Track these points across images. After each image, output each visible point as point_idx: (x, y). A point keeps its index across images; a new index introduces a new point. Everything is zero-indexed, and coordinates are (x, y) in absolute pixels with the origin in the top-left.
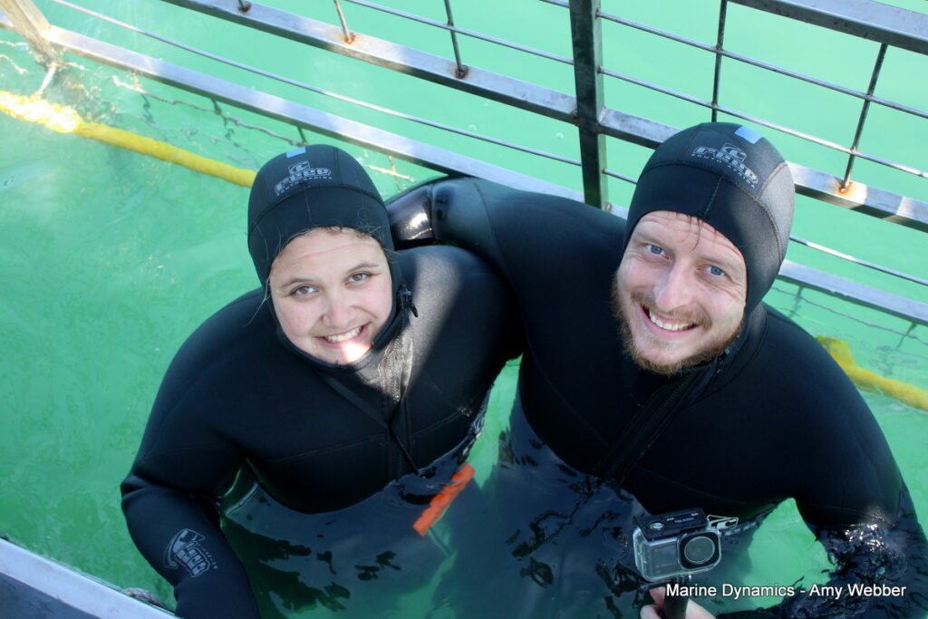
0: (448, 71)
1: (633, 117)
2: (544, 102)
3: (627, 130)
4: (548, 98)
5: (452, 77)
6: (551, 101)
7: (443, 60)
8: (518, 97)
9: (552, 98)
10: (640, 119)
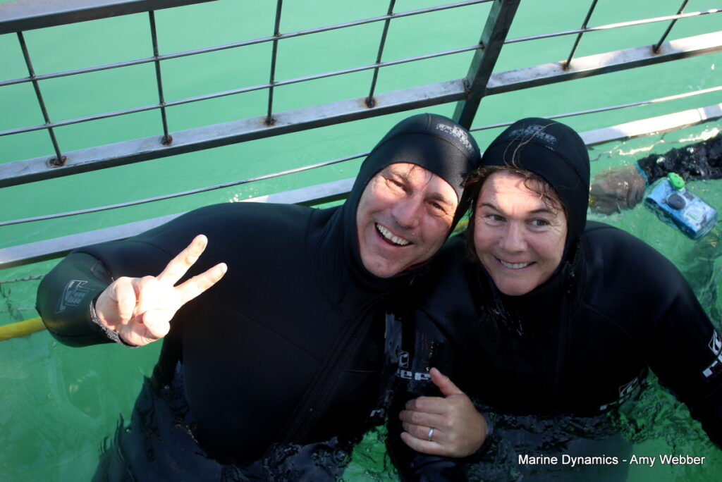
0: (360, 106)
1: (505, 73)
2: (441, 93)
3: (508, 83)
4: (443, 89)
5: (365, 109)
6: (446, 90)
7: (351, 101)
8: (423, 98)
9: (445, 88)
10: (509, 72)
